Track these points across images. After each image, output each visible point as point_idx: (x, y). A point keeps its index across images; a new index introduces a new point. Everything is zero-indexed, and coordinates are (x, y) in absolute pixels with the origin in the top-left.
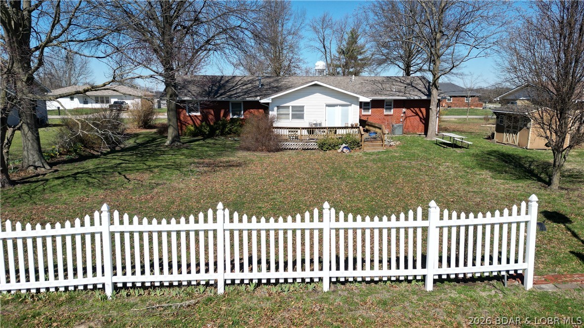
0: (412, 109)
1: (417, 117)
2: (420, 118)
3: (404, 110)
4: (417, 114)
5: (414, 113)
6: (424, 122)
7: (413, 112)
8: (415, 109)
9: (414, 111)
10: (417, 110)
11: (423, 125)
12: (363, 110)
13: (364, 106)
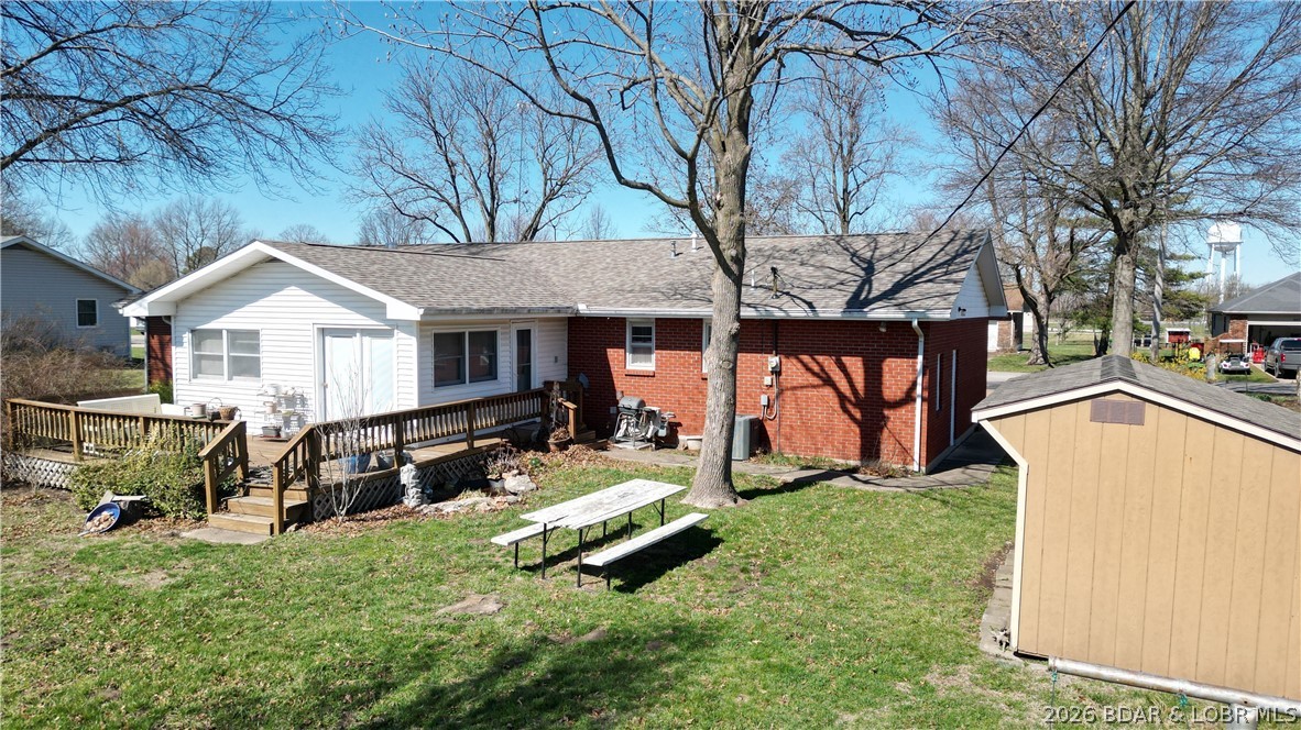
0: (806, 358)
1: (828, 392)
2: (842, 398)
3: (773, 360)
4: (828, 381)
5: (814, 374)
6: (858, 416)
7: (808, 369)
8: (820, 358)
9: (816, 369)
10: (828, 362)
11: (858, 430)
12: (629, 356)
13: (634, 340)
